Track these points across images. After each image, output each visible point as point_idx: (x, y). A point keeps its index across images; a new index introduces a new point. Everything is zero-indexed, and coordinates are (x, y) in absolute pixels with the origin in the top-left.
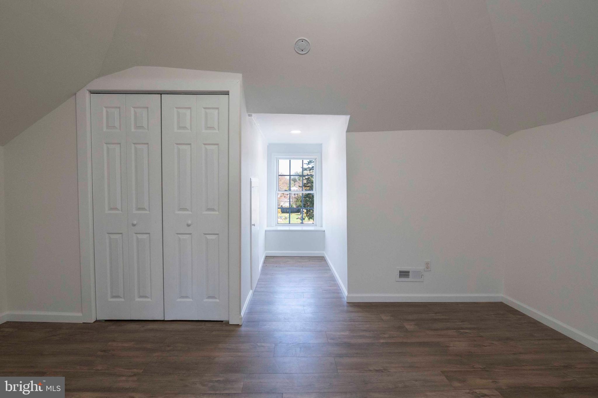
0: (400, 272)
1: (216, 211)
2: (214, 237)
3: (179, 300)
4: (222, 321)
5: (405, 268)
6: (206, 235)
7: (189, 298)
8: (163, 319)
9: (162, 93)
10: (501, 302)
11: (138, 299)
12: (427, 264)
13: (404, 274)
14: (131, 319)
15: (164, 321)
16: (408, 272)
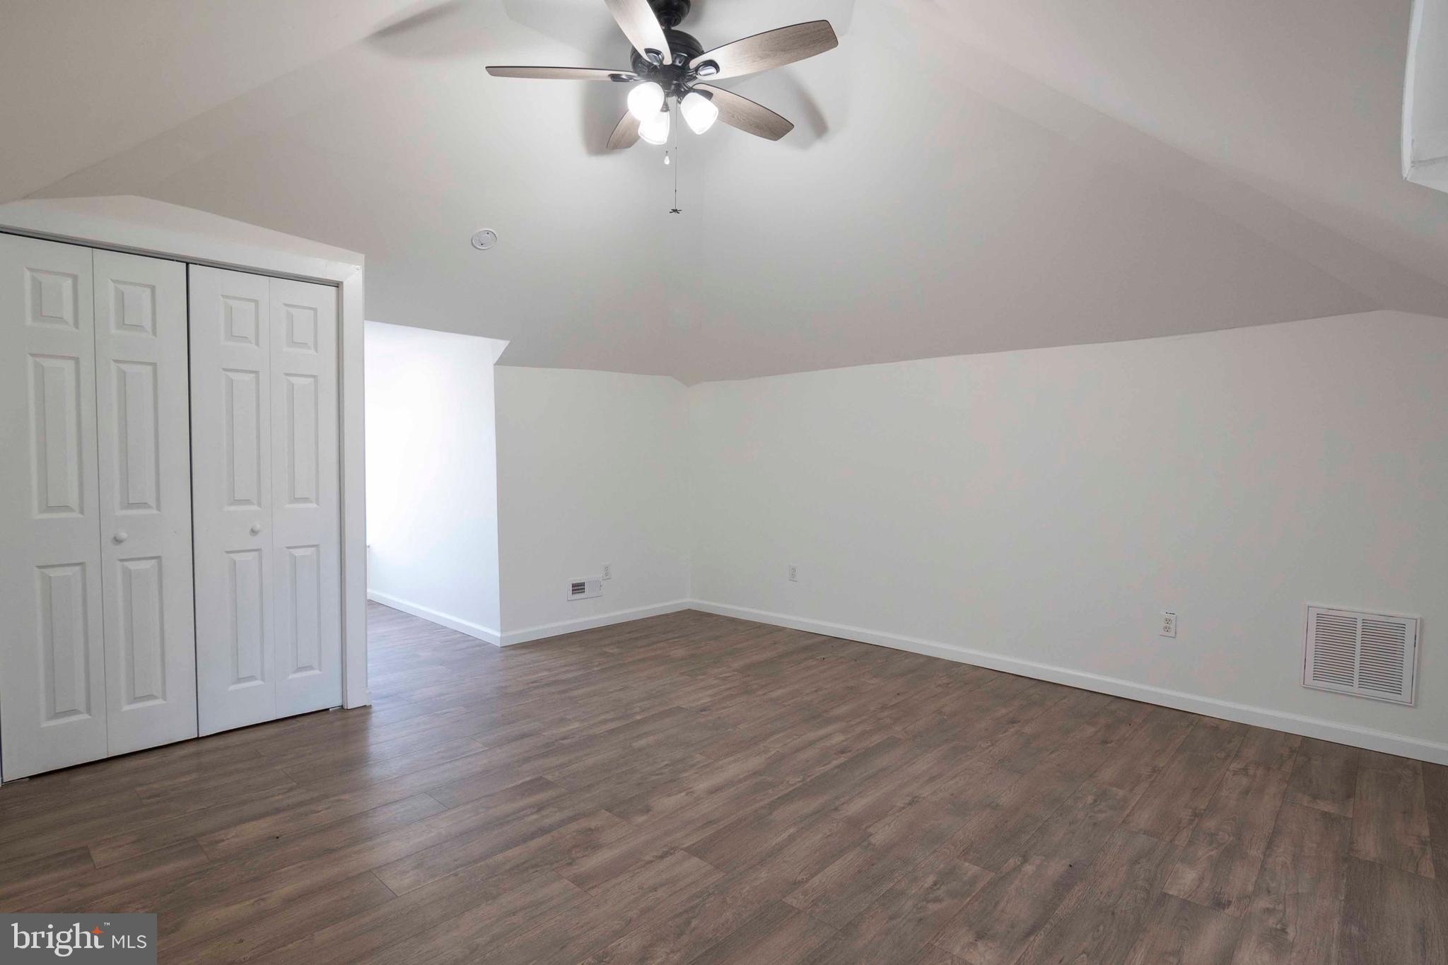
0: (574, 586)
1: (312, 502)
2: (310, 551)
3: (232, 688)
4: (328, 709)
5: (578, 580)
6: (291, 550)
7: (256, 679)
8: (196, 736)
9: (190, 261)
10: (689, 609)
11: (126, 708)
12: (607, 568)
13: (578, 588)
14: (110, 756)
15: (198, 739)
16: (583, 584)
